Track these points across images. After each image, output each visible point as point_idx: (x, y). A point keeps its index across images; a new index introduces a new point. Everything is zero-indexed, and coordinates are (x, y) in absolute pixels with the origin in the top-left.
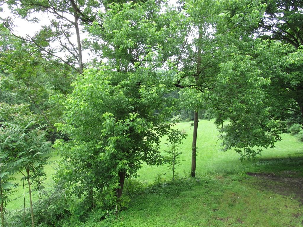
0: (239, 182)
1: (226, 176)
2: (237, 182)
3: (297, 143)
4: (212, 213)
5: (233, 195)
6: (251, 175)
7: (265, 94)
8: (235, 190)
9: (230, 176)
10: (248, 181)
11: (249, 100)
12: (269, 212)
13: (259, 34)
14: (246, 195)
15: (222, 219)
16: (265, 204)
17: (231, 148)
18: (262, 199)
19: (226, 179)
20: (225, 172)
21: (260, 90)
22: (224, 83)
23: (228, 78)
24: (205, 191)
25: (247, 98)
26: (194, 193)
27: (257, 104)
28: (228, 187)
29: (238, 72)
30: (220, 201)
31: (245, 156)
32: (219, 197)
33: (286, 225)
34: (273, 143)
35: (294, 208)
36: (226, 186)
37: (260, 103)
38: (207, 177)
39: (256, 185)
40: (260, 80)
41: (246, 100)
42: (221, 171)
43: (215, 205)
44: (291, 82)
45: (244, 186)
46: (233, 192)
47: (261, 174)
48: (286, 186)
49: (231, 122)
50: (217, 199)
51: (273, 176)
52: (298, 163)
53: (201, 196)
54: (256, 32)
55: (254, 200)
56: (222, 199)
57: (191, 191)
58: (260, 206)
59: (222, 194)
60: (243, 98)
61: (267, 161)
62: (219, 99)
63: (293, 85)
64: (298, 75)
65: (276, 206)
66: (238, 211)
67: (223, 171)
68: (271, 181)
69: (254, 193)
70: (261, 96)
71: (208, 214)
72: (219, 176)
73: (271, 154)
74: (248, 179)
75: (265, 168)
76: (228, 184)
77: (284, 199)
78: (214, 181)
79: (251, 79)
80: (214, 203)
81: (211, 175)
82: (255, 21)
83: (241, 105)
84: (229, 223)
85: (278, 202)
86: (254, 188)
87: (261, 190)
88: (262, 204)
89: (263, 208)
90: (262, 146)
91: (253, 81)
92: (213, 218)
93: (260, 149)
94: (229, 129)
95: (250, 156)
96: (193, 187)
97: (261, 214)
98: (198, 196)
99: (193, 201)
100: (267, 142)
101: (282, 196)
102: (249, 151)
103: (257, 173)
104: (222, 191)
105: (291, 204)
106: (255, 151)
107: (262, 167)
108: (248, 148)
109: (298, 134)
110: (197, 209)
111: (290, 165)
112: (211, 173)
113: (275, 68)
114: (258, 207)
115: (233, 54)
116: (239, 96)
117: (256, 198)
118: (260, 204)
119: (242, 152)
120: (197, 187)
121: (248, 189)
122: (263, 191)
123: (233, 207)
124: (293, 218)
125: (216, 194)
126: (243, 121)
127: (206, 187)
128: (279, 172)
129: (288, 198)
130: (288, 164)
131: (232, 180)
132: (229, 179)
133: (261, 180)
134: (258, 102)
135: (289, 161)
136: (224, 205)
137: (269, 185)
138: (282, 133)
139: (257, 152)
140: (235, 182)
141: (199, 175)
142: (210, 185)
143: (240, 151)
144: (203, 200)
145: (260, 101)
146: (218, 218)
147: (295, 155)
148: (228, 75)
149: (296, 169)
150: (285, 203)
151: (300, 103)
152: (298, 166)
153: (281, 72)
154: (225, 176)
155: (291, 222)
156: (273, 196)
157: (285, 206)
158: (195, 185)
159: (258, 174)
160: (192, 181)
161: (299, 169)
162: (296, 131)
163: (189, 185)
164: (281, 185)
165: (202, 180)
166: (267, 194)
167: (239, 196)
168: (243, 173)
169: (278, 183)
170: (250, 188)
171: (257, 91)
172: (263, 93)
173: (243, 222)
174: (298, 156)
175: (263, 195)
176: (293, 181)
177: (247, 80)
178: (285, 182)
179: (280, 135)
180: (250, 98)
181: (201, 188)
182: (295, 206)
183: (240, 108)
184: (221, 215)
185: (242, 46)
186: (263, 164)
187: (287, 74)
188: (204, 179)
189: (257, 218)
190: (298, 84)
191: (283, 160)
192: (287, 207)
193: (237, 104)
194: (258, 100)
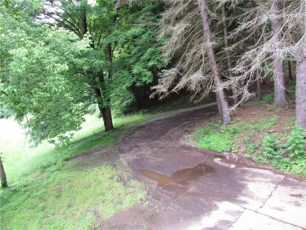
0: (58, 172)
1: (44, 171)
2: (57, 172)
3: (96, 120)
4: (41, 214)
5: (57, 186)
6: (68, 160)
7: (65, 80)
8: (57, 180)
9: (48, 169)
10: (66, 167)
11: (51, 88)
12: (92, 186)
13: (42, 21)
14: (69, 181)
15: (53, 214)
16: (87, 180)
17: (41, 142)
18: (84, 177)
19: (45, 174)
20: (42, 167)
21: (59, 76)
22: (20, 72)
23: (24, 66)
24: (25, 196)
25: (49, 86)
26: (13, 204)
27: (60, 90)
28: (49, 181)
29: (33, 59)
30: (45, 198)
31: (60, 144)
32: (44, 195)
33: (107, 188)
34: (80, 125)
35: (109, 173)
36: (47, 181)
37: (63, 90)
38: (23, 182)
39: (75, 167)
40: (58, 67)
41: (48, 88)
42: (37, 169)
43: (41, 205)
44: (83, 67)
45: (65, 173)
46: (56, 183)
47: (76, 157)
48: (98, 158)
49: (33, 116)
50: (41, 198)
51: (86, 154)
52: (102, 136)
53: (22, 203)
54: (37, 18)
55: (77, 181)
56: (47, 196)
57: (9, 204)
58: (84, 184)
59: (46, 190)
60: (45, 86)
61: (78, 143)
62: (17, 91)
63: (85, 70)
64: (86, 61)
65: (95, 178)
66: (66, 199)
67: (39, 167)
68: (86, 159)
69: (75, 175)
70: (62, 82)
71: (37, 217)
72: (37, 174)
73: (79, 136)
74: (66, 165)
75: (78, 149)
76: (48, 178)
77: (100, 169)
78: (32, 182)
79: (49, 66)
80: (40, 203)
81: (27, 177)
82: (38, 6)
83: (45, 94)
84: (62, 213)
85: (97, 173)
86: (74, 171)
87: (80, 170)
88: (84, 182)
89: (86, 184)
90: (73, 130)
91: (51, 68)
92: (44, 218)
93: (72, 133)
94: (34, 123)
95: (64, 142)
96: (10, 198)
97: (87, 190)
98: (19, 205)
99: (15, 213)
100: (74, 126)
101: (98, 167)
102: (62, 138)
103: (72, 157)
104: (44, 187)
105: (106, 170)
106: (67, 137)
107: (75, 150)
108: (60, 135)
109: (95, 113)
110: (23, 218)
111: (96, 140)
112: (26, 175)
113: (68, 54)
114: (82, 186)
115: (23, 39)
116: (40, 85)
117: (79, 179)
118: (83, 183)
119: (55, 141)
120: (14, 196)
121: (70, 174)
122: (82, 170)
123: (61, 197)
124: (111, 181)
125: (39, 193)
126: (49, 111)
127: (25, 192)
128: (90, 149)
129: (103, 168)
130: (94, 140)
131: (52, 173)
132: (47, 173)
133: (77, 162)
134: (61, 89)
135: (95, 137)
136: (50, 200)
137: (85, 163)
138: (85, 114)
139: (69, 136)
140: (55, 173)
141: (13, 183)
142: (29, 187)
143: (53, 142)
144: (27, 206)
145: (62, 88)
146: (49, 215)
147: (98, 131)
148: (23, 63)
149: (102, 142)
150: (102, 172)
151: (93, 86)
152: (102, 138)
153: (74, 58)
154: (42, 172)
155: (110, 185)
156: (91, 171)
157: (102, 174)
158: (12, 196)
159: (74, 157)
160: (6, 193)
161: (104, 140)
162: (93, 110)
163: (3, 199)
164: (95, 159)
165: (18, 186)
166: (86, 172)
167: (63, 184)
168: (62, 161)
169: (91, 158)
170: (71, 173)
171: (57, 78)
172: (63, 79)
173: (74, 206)
174: (100, 131)
175: (83, 173)
176: (102, 152)
177: (45, 68)
178: (97, 155)
179: (83, 117)
180: (52, 86)
181: (20, 195)
182: (109, 171)
183: (44, 97)
184: (51, 211)
185: (30, 31)
186: (75, 147)
187: (80, 60)
188: (20, 185)
189: (85, 195)
190: (89, 69)
191: (89, 138)
192: (104, 174)
193: (40, 93)
194: (60, 86)
